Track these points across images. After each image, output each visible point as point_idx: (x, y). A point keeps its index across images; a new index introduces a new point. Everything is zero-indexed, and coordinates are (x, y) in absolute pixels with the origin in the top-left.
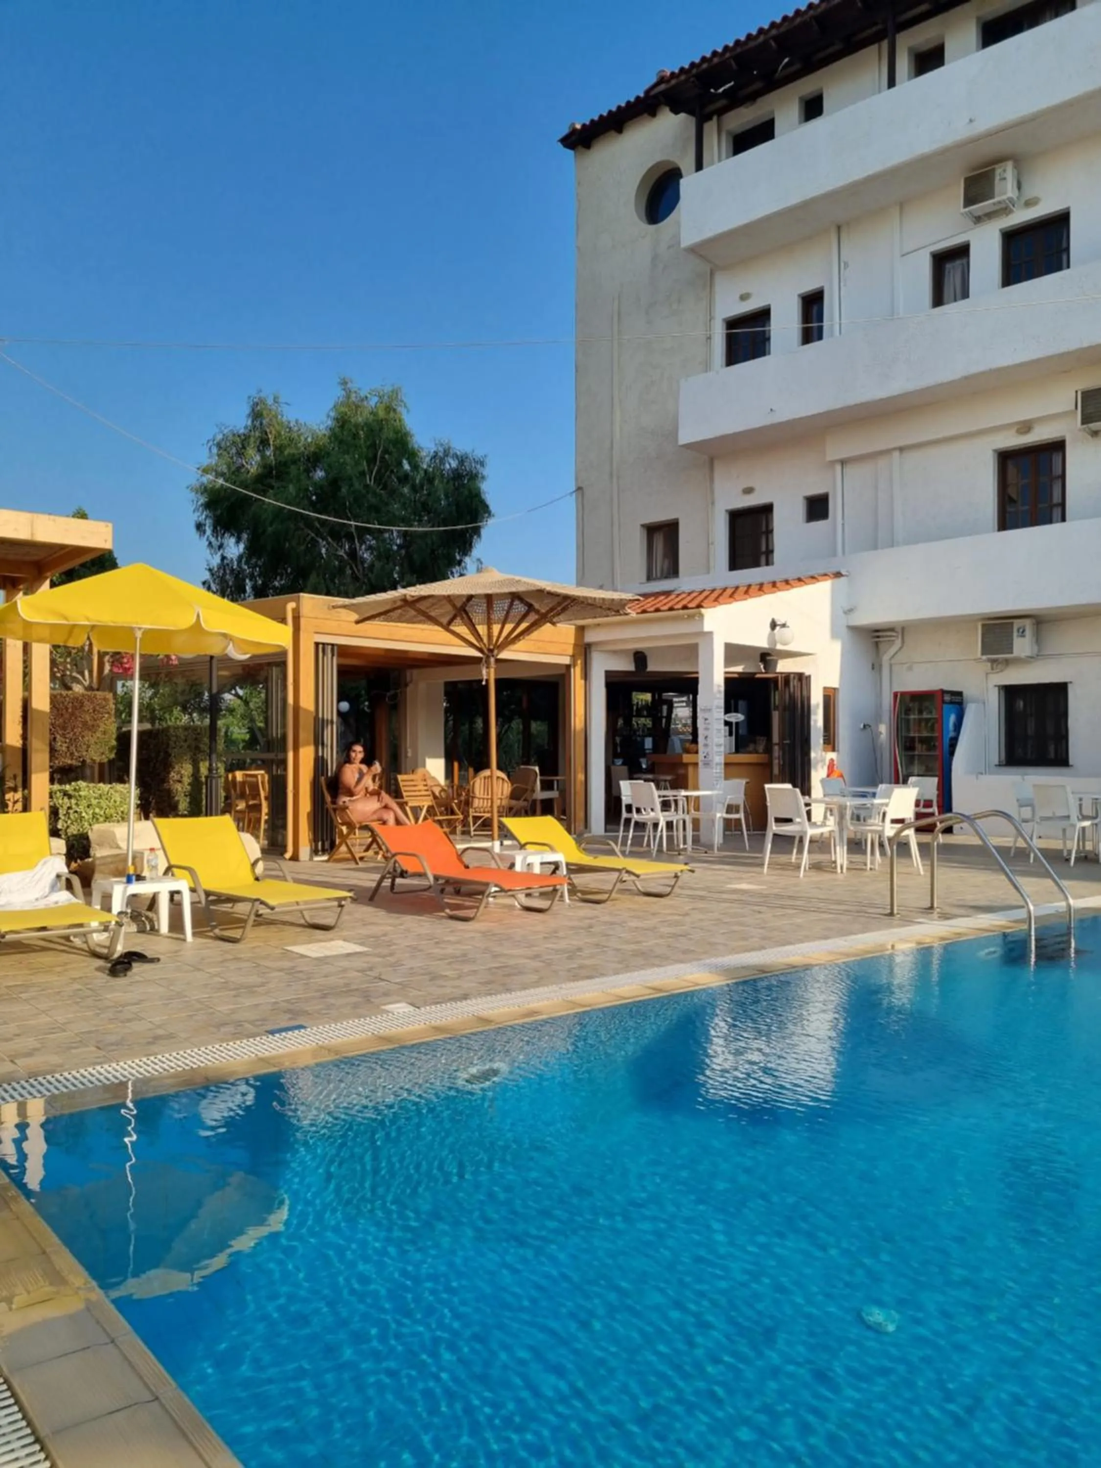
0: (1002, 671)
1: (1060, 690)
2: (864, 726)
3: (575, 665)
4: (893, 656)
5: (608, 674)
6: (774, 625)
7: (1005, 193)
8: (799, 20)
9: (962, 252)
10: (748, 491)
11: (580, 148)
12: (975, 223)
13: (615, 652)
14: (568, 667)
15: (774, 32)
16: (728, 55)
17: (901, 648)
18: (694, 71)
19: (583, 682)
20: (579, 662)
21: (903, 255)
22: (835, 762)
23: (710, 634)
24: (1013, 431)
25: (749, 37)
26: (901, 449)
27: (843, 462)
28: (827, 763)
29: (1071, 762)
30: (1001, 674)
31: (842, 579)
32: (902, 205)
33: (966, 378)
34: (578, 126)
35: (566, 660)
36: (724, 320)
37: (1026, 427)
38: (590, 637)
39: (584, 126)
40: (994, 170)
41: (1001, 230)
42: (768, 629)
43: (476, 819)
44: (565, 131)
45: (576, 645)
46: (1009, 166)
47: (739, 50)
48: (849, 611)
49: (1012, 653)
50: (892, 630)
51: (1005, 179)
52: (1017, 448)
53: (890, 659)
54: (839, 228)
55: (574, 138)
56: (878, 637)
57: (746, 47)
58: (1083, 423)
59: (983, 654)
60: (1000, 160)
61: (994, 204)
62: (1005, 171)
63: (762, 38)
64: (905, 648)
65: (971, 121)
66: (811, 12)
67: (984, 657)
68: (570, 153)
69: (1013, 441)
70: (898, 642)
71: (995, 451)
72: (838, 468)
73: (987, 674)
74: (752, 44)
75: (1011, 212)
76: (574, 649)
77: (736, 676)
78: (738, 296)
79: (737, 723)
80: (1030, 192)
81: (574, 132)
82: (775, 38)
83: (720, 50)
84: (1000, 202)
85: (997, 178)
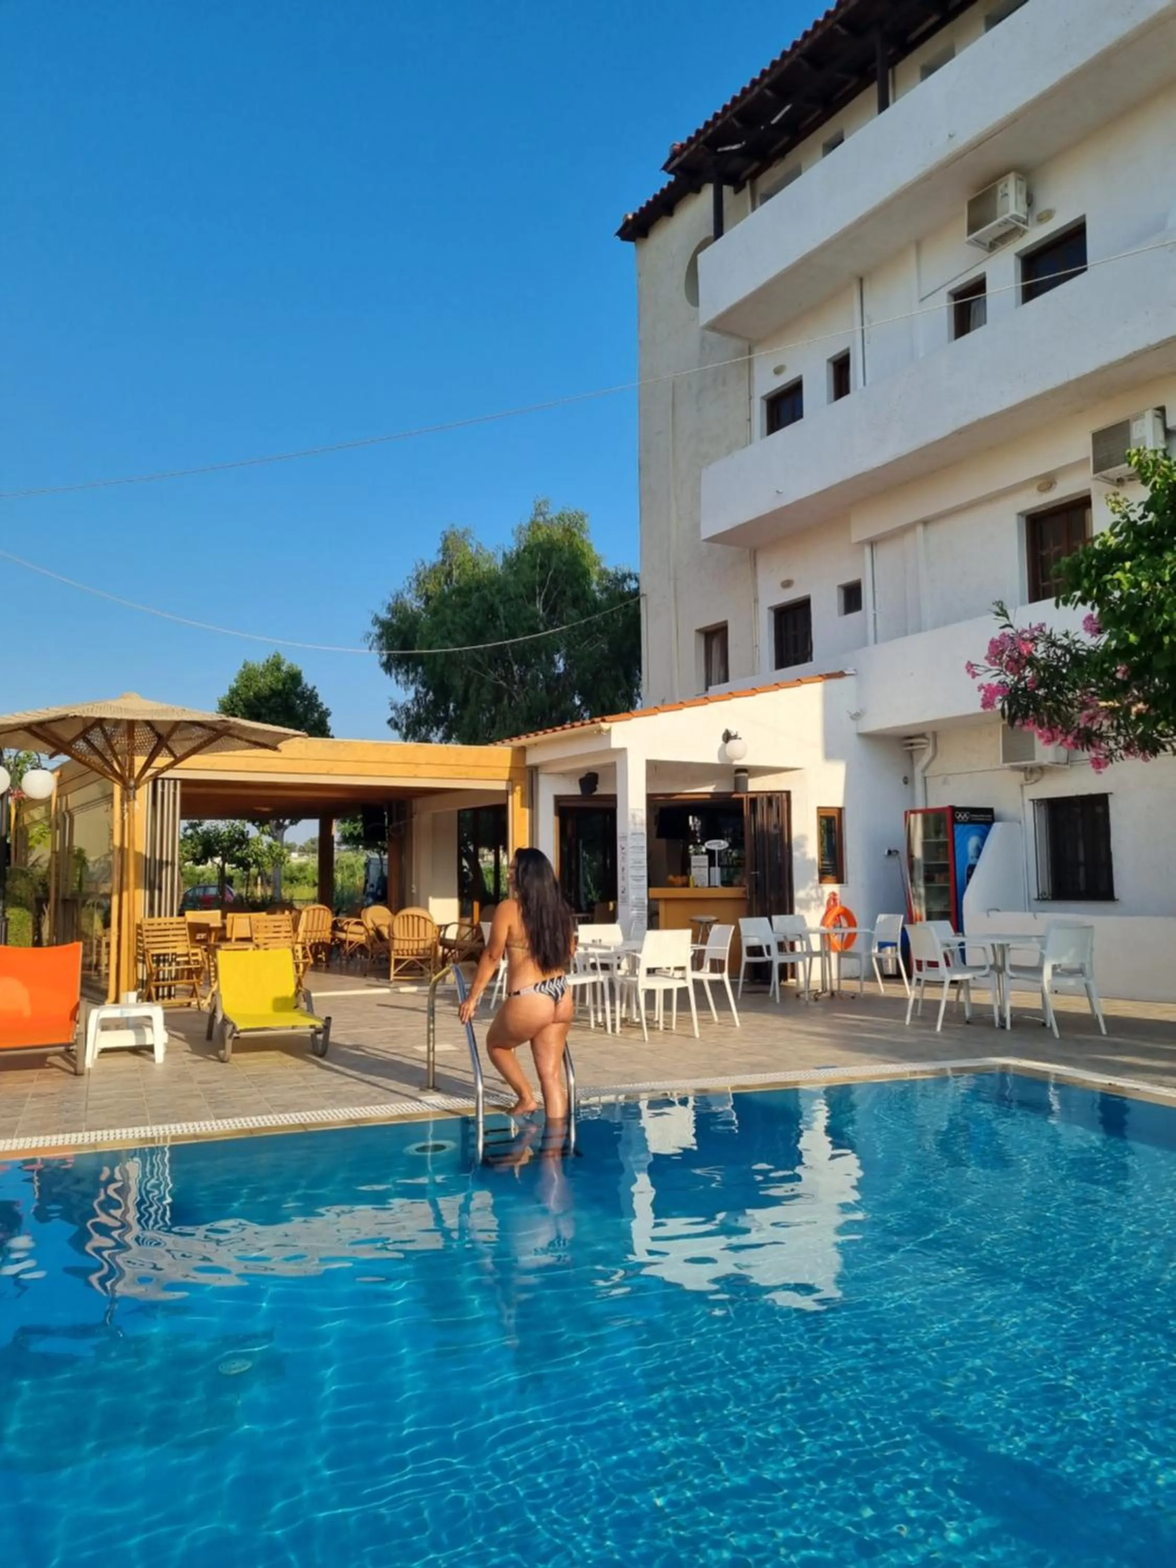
0: (1036, 781)
1: (1099, 802)
2: (890, 852)
3: (513, 791)
4: (927, 767)
5: (558, 799)
6: (728, 737)
7: (1007, 212)
8: (787, 62)
9: (978, 286)
10: (787, 584)
11: (639, 240)
12: (990, 251)
13: (563, 774)
14: (506, 793)
15: (766, 81)
16: (729, 114)
17: (933, 757)
18: (702, 139)
19: (527, 811)
20: (518, 788)
21: (922, 300)
22: (838, 897)
23: (623, 751)
24: (1034, 490)
25: (744, 91)
26: (925, 522)
27: (873, 543)
28: (826, 898)
29: (1117, 895)
30: (1037, 785)
31: (846, 679)
32: (918, 245)
33: (959, 432)
34: (630, 217)
35: (502, 786)
36: (763, 398)
37: (1047, 482)
38: (532, 759)
39: (635, 215)
40: (995, 187)
41: (1017, 255)
42: (720, 742)
43: (398, 962)
44: (619, 224)
45: (513, 768)
46: (1011, 178)
47: (738, 107)
48: (856, 716)
49: (1033, 759)
50: (922, 736)
51: (1006, 195)
52: (1043, 509)
53: (923, 771)
54: (861, 280)
55: (629, 229)
56: (912, 745)
57: (744, 102)
58: (1095, 471)
59: (1005, 761)
60: (1001, 174)
61: (999, 225)
62: (1006, 186)
63: (757, 89)
64: (938, 756)
65: (951, 136)
66: (798, 51)
67: (1006, 765)
68: (630, 245)
69: (1035, 500)
70: (929, 751)
71: (1020, 514)
72: (867, 550)
73: (1022, 786)
74: (749, 97)
75: (1024, 232)
76: (511, 772)
77: (708, 796)
78: (771, 372)
79: (720, 852)
80: (1042, 205)
81: (627, 223)
82: (768, 87)
83: (719, 111)
84: (1006, 222)
85: (1000, 195)
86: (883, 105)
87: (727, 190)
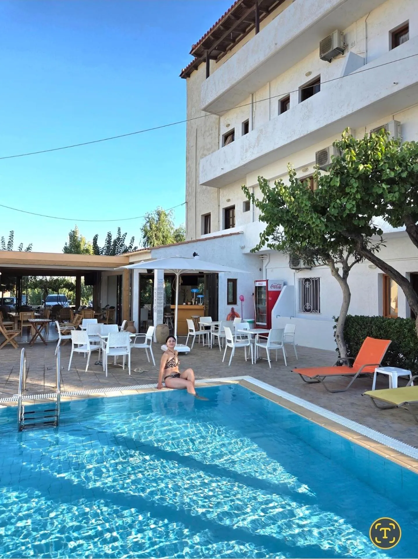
2: (253, 294)
4: (267, 265)
5: (141, 274)
6: (195, 255)
9: (288, 99)
10: (229, 200)
11: (187, 78)
15: (221, 23)
17: (269, 262)
18: (202, 43)
24: (301, 171)
25: (214, 26)
27: (254, 187)
29: (321, 311)
30: (298, 274)
31: (240, 235)
32: (270, 83)
36: (223, 135)
37: (305, 168)
38: (131, 260)
41: (299, 88)
47: (212, 32)
48: (243, 248)
50: (266, 255)
54: (253, 94)
56: (263, 257)
57: (214, 30)
59: (290, 266)
63: (218, 26)
68: (184, 80)
69: (302, 175)
72: (252, 190)
73: (295, 274)
78: (226, 126)
80: (307, 70)
81: (183, 72)
83: (206, 33)
86: (258, 31)
87: (211, 61)
